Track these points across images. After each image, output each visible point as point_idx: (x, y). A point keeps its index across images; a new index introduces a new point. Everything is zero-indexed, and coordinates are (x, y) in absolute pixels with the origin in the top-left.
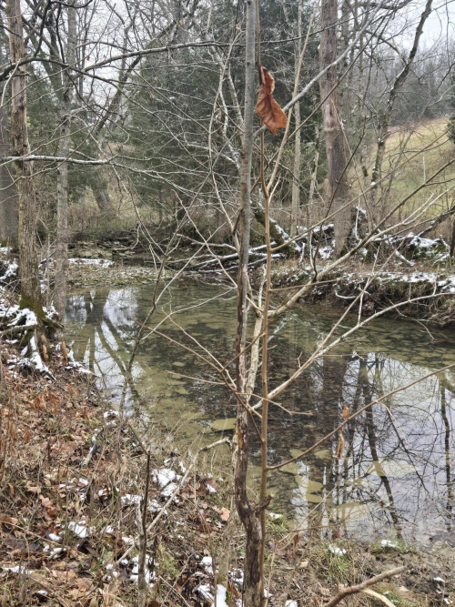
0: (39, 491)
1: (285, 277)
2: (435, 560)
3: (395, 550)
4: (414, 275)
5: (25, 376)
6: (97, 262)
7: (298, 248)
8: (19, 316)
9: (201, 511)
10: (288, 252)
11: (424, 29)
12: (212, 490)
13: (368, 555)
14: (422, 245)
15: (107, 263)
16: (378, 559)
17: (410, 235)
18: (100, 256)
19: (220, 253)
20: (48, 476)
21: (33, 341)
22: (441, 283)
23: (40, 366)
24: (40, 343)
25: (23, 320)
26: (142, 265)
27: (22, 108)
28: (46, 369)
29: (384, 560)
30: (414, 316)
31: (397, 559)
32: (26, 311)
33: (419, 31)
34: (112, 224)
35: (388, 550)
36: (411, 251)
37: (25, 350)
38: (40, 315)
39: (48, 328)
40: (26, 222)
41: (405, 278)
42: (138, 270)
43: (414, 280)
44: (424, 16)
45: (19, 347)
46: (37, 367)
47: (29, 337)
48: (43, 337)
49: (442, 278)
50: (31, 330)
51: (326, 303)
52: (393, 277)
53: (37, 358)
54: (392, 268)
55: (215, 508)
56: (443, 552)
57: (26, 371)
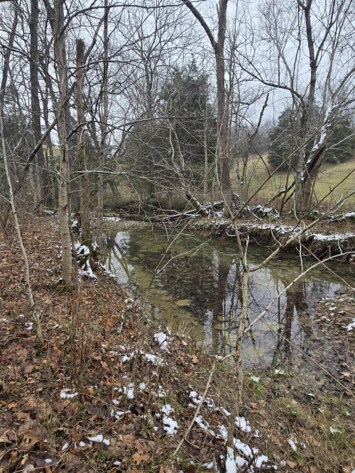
0: (101, 359)
1: (202, 226)
2: (304, 380)
3: (283, 375)
4: (264, 225)
5: (85, 280)
6: (113, 219)
7: (207, 212)
8: (80, 250)
9: (182, 358)
10: (202, 214)
11: (264, 113)
12: (185, 344)
13: (270, 379)
14: (265, 211)
15: (118, 219)
16: (275, 381)
17: (259, 206)
18: (114, 216)
19: (170, 214)
20: (103, 345)
21: (88, 262)
22: (277, 229)
23: (92, 275)
24: (91, 262)
25: (83, 252)
26: (134, 220)
27: (83, 147)
28: (95, 276)
29: (278, 382)
30: (265, 245)
31: (285, 381)
32: (84, 247)
33: (262, 114)
34: (119, 201)
35: (279, 375)
36: (260, 214)
37: (83, 267)
38: (91, 248)
39: (94, 254)
40: (84, 203)
41: (260, 227)
42: (133, 223)
43: (264, 228)
44: (264, 107)
45: (81, 265)
46: (90, 275)
47: (86, 259)
48: (92, 259)
49: (277, 227)
50: (86, 256)
51: (222, 238)
52: (254, 226)
53: (90, 270)
54: (253, 222)
55: (188, 355)
56: (307, 375)
57: (85, 278)
